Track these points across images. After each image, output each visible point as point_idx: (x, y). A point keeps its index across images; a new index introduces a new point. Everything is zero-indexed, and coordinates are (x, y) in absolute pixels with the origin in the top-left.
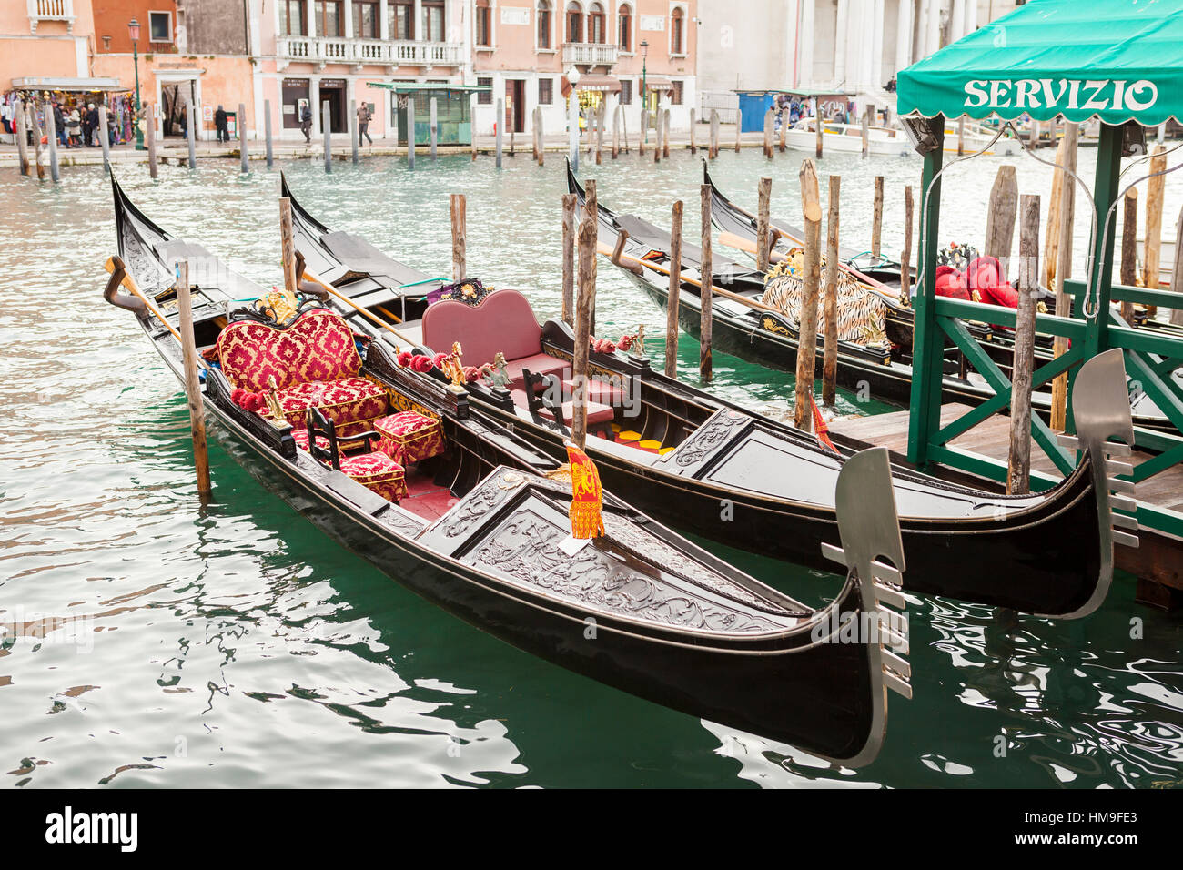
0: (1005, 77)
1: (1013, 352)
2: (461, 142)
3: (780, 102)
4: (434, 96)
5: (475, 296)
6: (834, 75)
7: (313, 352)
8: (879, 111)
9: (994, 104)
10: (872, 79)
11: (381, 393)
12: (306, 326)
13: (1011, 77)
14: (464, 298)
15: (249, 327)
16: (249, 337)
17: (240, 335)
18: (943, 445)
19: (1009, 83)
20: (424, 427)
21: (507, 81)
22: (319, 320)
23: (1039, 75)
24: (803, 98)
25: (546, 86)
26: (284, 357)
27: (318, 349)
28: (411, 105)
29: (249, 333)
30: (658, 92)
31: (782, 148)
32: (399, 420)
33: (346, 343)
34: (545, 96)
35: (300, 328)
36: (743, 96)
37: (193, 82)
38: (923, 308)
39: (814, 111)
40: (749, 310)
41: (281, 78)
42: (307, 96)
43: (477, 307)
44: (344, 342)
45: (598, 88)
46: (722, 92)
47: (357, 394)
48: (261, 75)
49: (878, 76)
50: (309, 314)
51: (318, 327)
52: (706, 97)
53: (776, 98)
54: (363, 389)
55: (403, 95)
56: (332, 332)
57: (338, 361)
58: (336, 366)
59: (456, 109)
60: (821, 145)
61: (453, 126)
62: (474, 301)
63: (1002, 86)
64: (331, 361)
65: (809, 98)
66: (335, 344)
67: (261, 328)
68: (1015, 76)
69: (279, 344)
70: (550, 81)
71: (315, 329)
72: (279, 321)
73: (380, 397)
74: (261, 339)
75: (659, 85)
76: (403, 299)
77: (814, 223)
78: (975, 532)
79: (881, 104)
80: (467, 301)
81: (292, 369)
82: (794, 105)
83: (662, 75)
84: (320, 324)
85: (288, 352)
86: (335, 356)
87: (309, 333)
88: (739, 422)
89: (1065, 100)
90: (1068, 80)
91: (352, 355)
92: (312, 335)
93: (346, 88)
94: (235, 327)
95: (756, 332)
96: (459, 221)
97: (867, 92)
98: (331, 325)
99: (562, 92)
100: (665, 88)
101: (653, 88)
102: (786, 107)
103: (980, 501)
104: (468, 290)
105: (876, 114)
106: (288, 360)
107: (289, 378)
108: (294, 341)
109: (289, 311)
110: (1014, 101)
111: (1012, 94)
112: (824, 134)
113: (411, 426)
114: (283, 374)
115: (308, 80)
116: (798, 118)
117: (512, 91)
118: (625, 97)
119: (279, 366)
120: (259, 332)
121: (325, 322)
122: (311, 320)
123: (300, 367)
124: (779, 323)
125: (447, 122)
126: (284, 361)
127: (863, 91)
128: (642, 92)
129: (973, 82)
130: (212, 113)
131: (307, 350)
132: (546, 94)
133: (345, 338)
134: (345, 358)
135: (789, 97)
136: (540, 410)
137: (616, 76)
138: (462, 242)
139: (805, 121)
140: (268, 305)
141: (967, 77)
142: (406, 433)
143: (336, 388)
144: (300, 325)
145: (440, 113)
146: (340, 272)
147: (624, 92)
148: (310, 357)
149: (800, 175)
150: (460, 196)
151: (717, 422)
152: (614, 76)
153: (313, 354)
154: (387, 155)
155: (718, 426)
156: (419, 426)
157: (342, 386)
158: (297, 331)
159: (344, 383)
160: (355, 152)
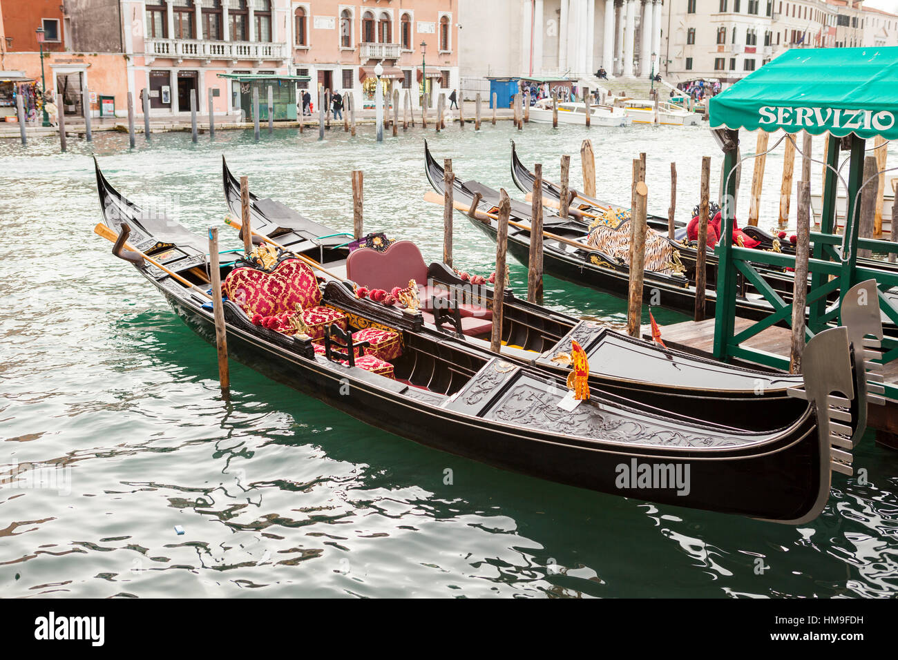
0: (788, 105)
1: (793, 283)
2: (289, 118)
3: (523, 87)
4: (271, 84)
5: (382, 245)
6: (558, 66)
7: (291, 288)
8: (592, 92)
9: (780, 122)
10: (586, 68)
11: (343, 317)
12: (286, 271)
13: (793, 105)
14: (375, 247)
15: (248, 271)
16: (249, 279)
17: (243, 278)
18: (737, 345)
19: (790, 109)
20: (390, 338)
21: (319, 71)
22: (294, 266)
23: (812, 105)
24: (539, 83)
25: (348, 75)
26: (272, 293)
27: (294, 287)
28: (256, 92)
29: (248, 276)
30: (431, 79)
31: (526, 120)
32: (368, 334)
33: (312, 283)
34: (347, 83)
35: (280, 271)
36: (494, 82)
37: (81, 73)
38: (725, 254)
39: (547, 93)
40: (575, 249)
41: (148, 70)
42: (168, 84)
43: (385, 253)
44: (310, 281)
45: (387, 77)
46: (475, 78)
47: (327, 317)
48: (133, 68)
49: (591, 66)
50: (286, 262)
51: (294, 271)
52: (463, 82)
53: (519, 83)
54: (330, 314)
55: (244, 83)
56: (303, 274)
57: (308, 295)
58: (306, 298)
59: (285, 94)
60: (557, 119)
61: (283, 106)
62: (381, 249)
63: (785, 111)
64: (303, 295)
65: (544, 83)
66: (305, 283)
67: (256, 272)
68: (795, 104)
69: (268, 283)
70: (351, 71)
71: (292, 272)
72: (267, 267)
73: (343, 320)
74: (257, 280)
75: (432, 74)
76: (321, 247)
77: (643, 196)
78: (774, 398)
79: (593, 87)
80: (377, 249)
81: (278, 301)
82: (533, 89)
83: (435, 66)
84: (295, 269)
85: (275, 289)
86: (305, 292)
87: (287, 275)
88: (595, 330)
89: (831, 121)
90: (832, 109)
91: (316, 291)
92: (290, 277)
93: (198, 77)
94: (238, 272)
95: (585, 266)
96: (358, 190)
97: (584, 78)
98: (302, 270)
99: (360, 80)
100: (436, 76)
101: (427, 76)
102: (527, 90)
103: (774, 379)
104: (377, 241)
105: (590, 94)
106: (275, 294)
107: (276, 307)
108: (278, 282)
109: (272, 260)
110: (795, 121)
111: (793, 117)
112: (559, 112)
113: (381, 338)
114: (271, 304)
115: (169, 71)
116: (535, 98)
117: (323, 79)
118: (407, 83)
119: (269, 299)
120: (255, 275)
121: (298, 267)
122: (288, 267)
123: (283, 299)
124: (603, 259)
125: (278, 103)
126: (273, 295)
127: (580, 77)
128: (419, 80)
129: (764, 108)
130: (96, 97)
131: (287, 288)
132: (348, 81)
133: (311, 279)
134: (311, 293)
135: (529, 82)
136: (444, 324)
137: (400, 67)
138: (360, 205)
139: (542, 102)
140: (258, 256)
141: (760, 104)
142: (378, 342)
143: (311, 314)
144: (282, 270)
145: (274, 97)
146: (272, 228)
147: (406, 80)
148: (289, 292)
149: (581, 151)
150: (360, 172)
151: (579, 330)
152: (398, 67)
153: (291, 290)
154: (234, 129)
155: (580, 334)
156: (386, 337)
157: (314, 312)
158: (279, 274)
159: (315, 310)
160: (212, 127)
